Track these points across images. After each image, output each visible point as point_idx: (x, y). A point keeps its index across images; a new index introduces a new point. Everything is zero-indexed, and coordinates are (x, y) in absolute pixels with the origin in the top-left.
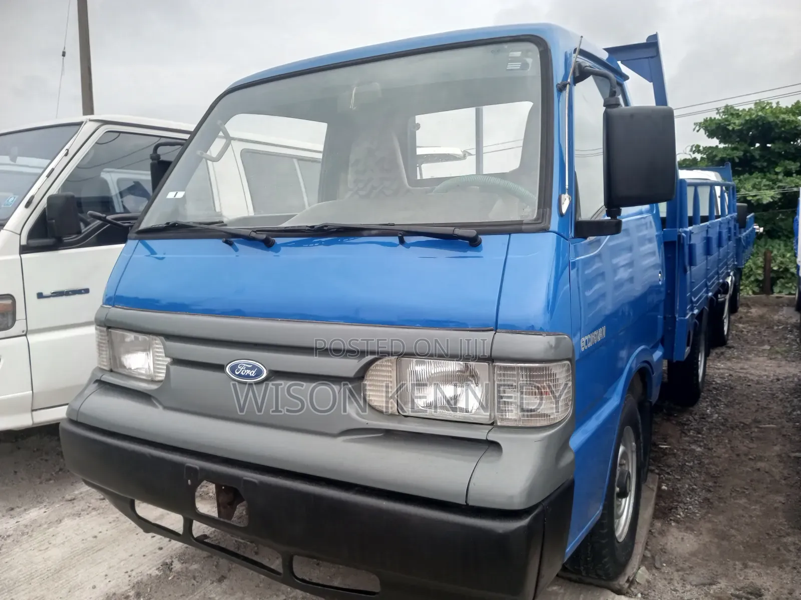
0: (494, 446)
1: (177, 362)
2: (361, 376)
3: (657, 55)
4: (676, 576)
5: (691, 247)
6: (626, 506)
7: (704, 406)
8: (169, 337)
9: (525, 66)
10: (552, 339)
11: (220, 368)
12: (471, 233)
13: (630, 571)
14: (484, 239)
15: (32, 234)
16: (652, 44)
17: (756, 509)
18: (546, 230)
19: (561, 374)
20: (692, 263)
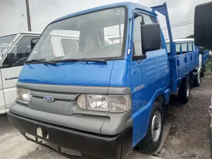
0: (109, 117)
1: (34, 96)
2: (76, 99)
3: (166, 8)
4: (172, 151)
5: (178, 61)
6: (158, 132)
7: (189, 104)
8: (32, 90)
9: (121, 14)
10: (125, 89)
11: (43, 98)
12: (103, 60)
13: (159, 150)
14: (108, 62)
15: (3, 64)
16: (165, 5)
17: (198, 132)
18: (123, 59)
19: (127, 98)
20: (178, 65)
